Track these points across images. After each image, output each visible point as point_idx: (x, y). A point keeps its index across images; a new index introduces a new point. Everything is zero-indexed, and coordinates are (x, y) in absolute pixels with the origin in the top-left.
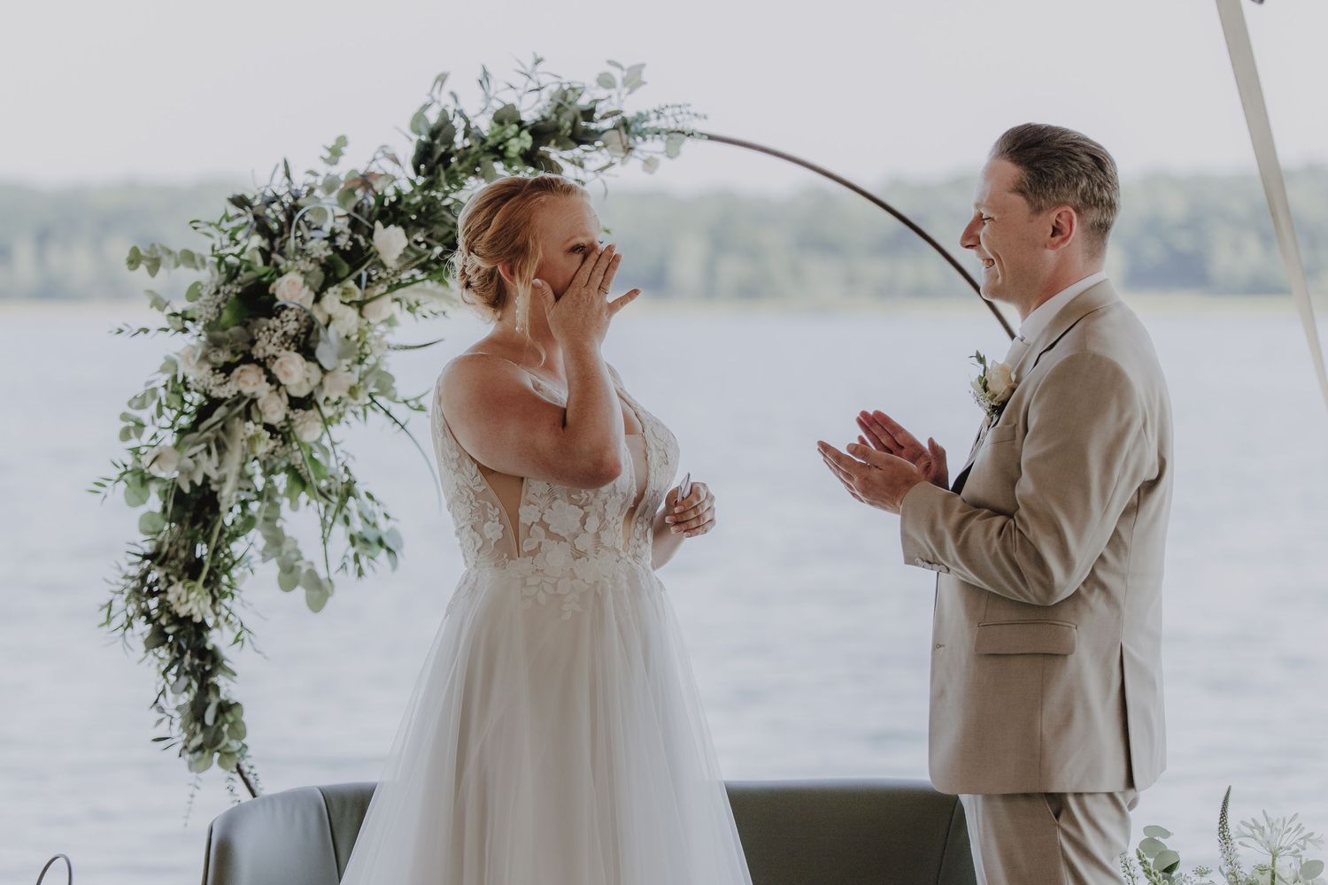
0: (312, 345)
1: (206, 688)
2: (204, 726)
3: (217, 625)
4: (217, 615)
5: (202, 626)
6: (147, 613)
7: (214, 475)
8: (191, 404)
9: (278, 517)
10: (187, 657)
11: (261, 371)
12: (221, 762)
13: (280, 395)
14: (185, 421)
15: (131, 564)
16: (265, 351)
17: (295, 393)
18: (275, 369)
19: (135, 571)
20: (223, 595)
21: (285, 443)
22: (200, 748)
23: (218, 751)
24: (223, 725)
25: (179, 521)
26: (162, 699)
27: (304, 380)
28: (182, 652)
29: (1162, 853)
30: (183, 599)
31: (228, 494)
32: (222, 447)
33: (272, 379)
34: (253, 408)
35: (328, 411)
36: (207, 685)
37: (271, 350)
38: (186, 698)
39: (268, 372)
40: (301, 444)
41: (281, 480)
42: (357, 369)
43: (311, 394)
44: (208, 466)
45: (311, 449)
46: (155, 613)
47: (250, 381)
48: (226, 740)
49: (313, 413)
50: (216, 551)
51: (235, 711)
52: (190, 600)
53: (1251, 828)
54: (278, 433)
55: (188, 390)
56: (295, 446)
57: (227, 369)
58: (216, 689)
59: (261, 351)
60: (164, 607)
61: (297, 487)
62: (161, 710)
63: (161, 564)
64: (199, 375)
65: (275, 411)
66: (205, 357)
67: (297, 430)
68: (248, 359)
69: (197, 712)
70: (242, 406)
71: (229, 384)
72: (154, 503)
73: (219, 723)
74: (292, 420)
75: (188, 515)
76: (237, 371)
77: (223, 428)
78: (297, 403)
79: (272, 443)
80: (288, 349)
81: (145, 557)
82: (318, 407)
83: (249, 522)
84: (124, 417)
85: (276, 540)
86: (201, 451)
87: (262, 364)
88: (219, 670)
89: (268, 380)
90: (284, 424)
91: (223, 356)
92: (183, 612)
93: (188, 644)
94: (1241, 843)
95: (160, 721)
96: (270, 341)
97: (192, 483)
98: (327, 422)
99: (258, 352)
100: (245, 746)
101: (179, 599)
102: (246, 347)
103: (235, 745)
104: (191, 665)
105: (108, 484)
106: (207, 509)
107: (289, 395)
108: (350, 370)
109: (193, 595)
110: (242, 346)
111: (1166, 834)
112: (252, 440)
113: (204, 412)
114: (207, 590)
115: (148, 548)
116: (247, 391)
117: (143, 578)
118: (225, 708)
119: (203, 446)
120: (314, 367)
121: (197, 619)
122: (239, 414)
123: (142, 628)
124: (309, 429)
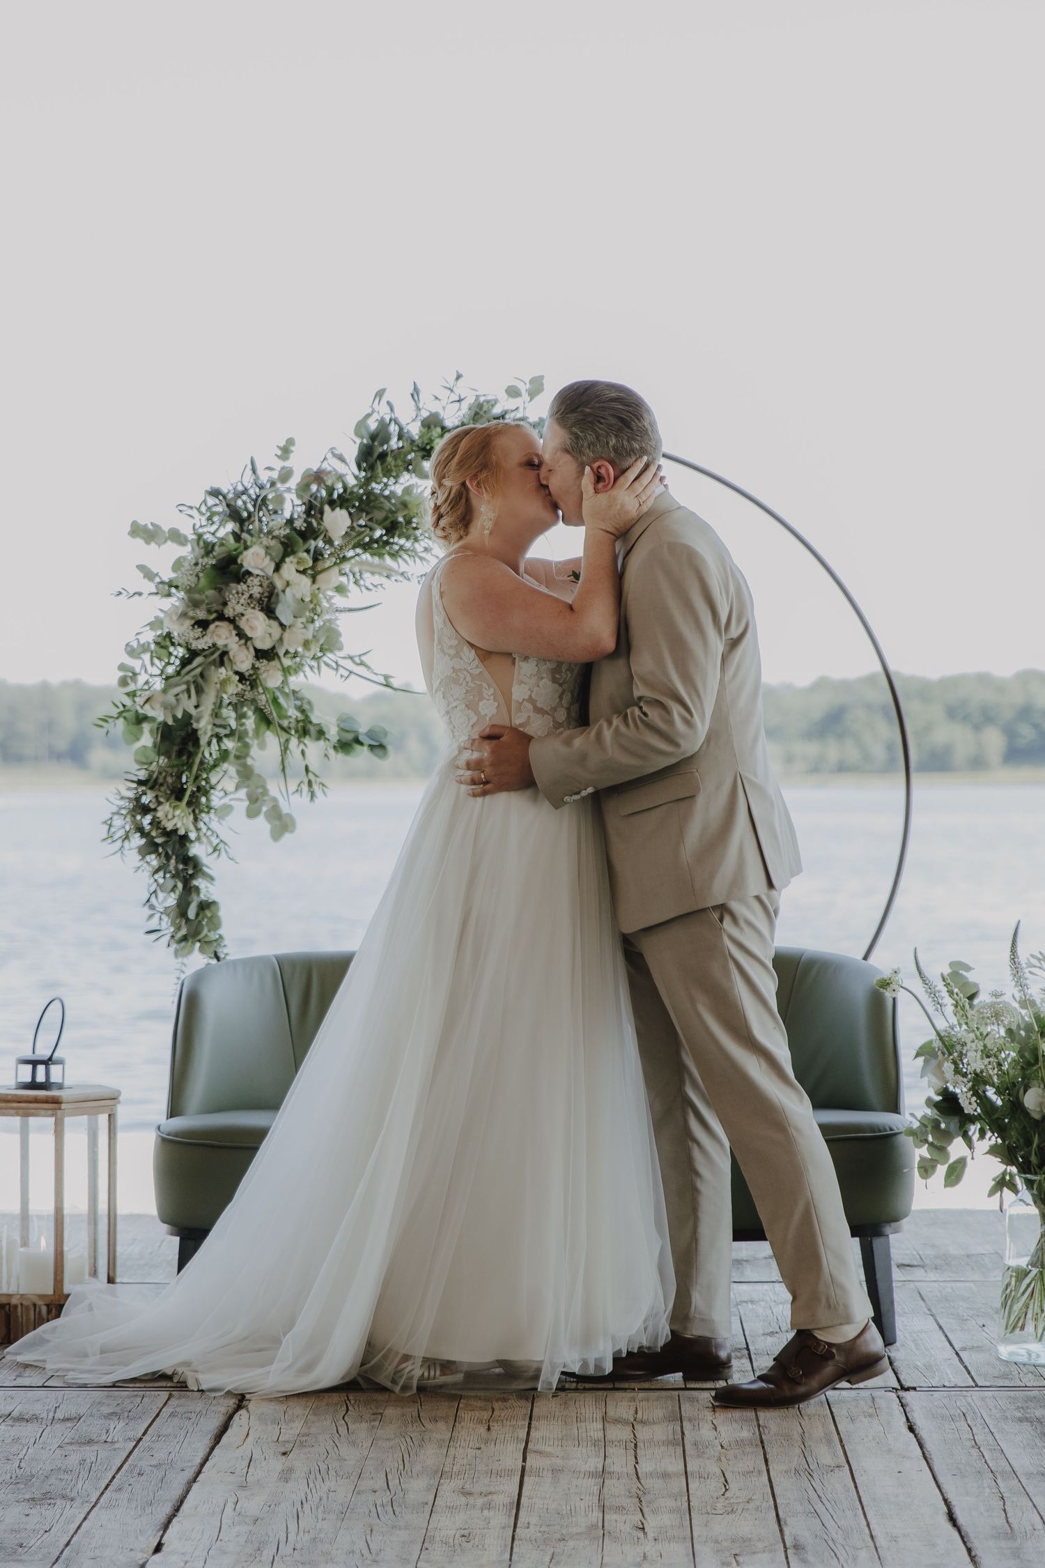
0: (273, 606)
1: (189, 889)
2: (188, 920)
3: (198, 838)
4: (198, 830)
5: (184, 839)
6: (140, 829)
7: (193, 712)
8: (176, 657)
9: (247, 755)
10: (173, 861)
11: (231, 627)
12: (201, 950)
13: (248, 648)
14: (170, 670)
15: (129, 789)
16: (234, 610)
17: (260, 646)
18: (242, 623)
19: (131, 794)
20: (202, 811)
21: (252, 688)
22: (185, 939)
23: (199, 941)
24: (203, 919)
25: (167, 754)
26: (153, 900)
27: (267, 636)
28: (168, 858)
29: (964, 984)
30: (170, 816)
31: (204, 726)
32: (200, 691)
33: (241, 634)
34: (226, 658)
35: (287, 662)
36: (191, 887)
37: (239, 609)
38: (172, 900)
39: (237, 628)
40: (265, 689)
41: (250, 723)
42: (311, 626)
43: (273, 648)
44: (188, 704)
45: (274, 693)
46: (147, 828)
47: (222, 635)
48: (205, 931)
49: (275, 663)
50: (197, 777)
51: (213, 908)
52: (176, 817)
53: (1039, 960)
54: (246, 680)
55: (173, 644)
56: (260, 690)
57: (203, 625)
58: (197, 890)
59: (231, 610)
60: (155, 823)
61: (263, 727)
62: (152, 907)
63: (152, 788)
64: (181, 630)
65: (244, 660)
66: (184, 615)
67: (263, 677)
68: (221, 617)
69: (181, 909)
70: (216, 655)
71: (205, 637)
72: (147, 739)
73: (200, 918)
74: (258, 668)
75: (176, 748)
76: (212, 627)
77: (202, 675)
78: (261, 654)
79: (240, 686)
80: (254, 608)
81: (140, 783)
82: (279, 657)
83: (224, 755)
84: (122, 667)
85: (246, 774)
86: (183, 692)
87: (232, 621)
88: (200, 874)
89: (237, 635)
90: (251, 672)
91: (201, 614)
92: (169, 826)
93: (173, 851)
94: (1030, 972)
95: (151, 916)
96: (238, 602)
97: (174, 717)
98: (286, 671)
99: (229, 612)
100: (221, 937)
101: (166, 816)
102: (219, 608)
103: (213, 936)
104: (176, 868)
105: (110, 720)
106: (190, 744)
107: (255, 649)
108: (305, 627)
109: (178, 812)
110: (215, 607)
111: (968, 969)
112: (224, 683)
113: (185, 662)
114: (190, 810)
115: (142, 775)
116: (220, 643)
117: (138, 799)
118: (204, 906)
119: (184, 687)
120: (275, 624)
121: (182, 832)
122: (214, 663)
123: (137, 841)
124: (272, 677)
